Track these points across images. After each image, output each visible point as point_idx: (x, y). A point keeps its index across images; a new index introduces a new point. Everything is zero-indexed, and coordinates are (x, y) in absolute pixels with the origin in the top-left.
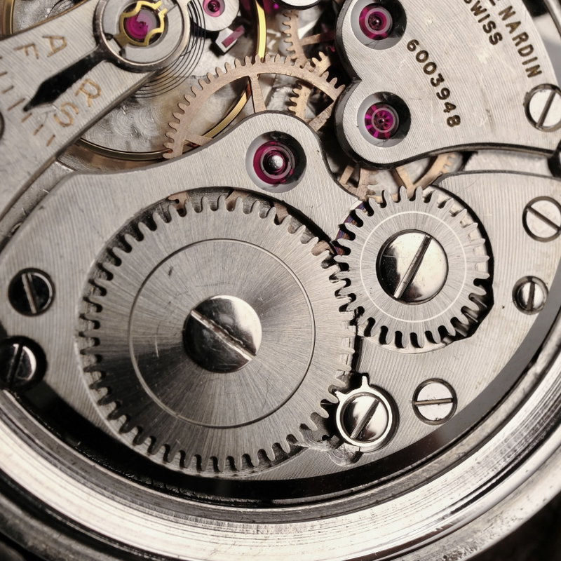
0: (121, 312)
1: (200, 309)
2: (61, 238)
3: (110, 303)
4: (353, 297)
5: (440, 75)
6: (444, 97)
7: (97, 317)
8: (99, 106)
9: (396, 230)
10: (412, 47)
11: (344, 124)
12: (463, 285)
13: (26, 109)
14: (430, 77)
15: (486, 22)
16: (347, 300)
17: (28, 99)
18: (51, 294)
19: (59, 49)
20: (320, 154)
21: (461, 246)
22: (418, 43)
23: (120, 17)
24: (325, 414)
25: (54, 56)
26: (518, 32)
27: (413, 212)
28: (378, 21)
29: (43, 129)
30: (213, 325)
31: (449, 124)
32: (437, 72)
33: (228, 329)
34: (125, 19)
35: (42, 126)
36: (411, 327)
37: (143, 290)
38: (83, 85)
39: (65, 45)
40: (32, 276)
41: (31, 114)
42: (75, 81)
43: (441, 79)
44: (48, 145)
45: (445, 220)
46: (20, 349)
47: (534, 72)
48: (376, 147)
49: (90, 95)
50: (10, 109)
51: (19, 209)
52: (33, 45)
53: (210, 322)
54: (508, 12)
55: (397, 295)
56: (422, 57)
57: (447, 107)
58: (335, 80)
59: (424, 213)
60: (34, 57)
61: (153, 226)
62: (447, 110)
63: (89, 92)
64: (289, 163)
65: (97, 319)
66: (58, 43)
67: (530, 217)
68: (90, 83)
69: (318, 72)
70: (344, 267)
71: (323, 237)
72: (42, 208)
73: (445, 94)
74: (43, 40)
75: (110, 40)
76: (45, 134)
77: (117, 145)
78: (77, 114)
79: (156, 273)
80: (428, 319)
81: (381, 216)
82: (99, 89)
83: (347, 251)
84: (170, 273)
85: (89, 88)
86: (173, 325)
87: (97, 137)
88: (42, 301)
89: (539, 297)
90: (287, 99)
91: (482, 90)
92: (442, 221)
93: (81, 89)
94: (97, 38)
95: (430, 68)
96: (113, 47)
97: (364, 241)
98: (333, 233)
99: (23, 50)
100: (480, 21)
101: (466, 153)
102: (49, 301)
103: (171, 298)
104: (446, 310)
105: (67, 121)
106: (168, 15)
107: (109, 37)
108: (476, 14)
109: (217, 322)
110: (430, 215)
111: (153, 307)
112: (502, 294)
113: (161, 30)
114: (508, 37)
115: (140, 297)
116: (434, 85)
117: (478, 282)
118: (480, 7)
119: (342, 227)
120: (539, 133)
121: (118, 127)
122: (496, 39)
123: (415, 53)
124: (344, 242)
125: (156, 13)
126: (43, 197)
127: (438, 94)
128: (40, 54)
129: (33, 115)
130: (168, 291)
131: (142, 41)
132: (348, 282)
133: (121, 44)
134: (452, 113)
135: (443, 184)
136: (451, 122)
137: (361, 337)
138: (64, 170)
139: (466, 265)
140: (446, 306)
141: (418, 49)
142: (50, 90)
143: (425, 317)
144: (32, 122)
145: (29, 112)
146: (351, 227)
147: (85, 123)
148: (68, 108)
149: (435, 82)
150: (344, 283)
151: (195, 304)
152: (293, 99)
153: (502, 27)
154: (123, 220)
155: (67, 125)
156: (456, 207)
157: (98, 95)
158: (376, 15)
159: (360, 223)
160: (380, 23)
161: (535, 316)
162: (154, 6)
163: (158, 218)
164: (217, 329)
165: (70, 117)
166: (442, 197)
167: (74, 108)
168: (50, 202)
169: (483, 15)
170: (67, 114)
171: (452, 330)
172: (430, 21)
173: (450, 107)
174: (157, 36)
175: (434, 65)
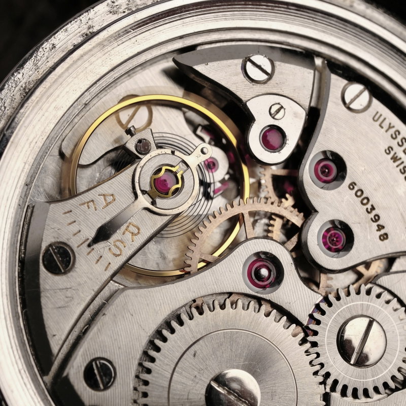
0: (162, 385)
1: (216, 379)
2: (118, 335)
3: (154, 379)
4: (322, 365)
5: (372, 206)
6: (376, 221)
7: (146, 389)
8: (139, 241)
9: (349, 316)
10: (351, 187)
11: (308, 244)
12: (398, 352)
13: (89, 246)
14: (365, 207)
15: (401, 167)
16: (318, 367)
17: (91, 239)
18: (113, 375)
19: (110, 203)
20: (293, 265)
21: (395, 324)
22: (355, 184)
23: (151, 178)
25: (107, 207)
27: (359, 303)
28: (327, 171)
29: (102, 258)
30: (227, 390)
31: (380, 239)
32: (370, 203)
33: (237, 393)
34: (155, 179)
35: (101, 257)
36: (364, 384)
37: (177, 369)
38: (128, 227)
39: (114, 200)
40: (100, 363)
41: (93, 249)
43: (373, 208)
44: (106, 270)
45: (382, 307)
48: (331, 258)
49: (132, 233)
50: (78, 247)
52: (93, 201)
53: (224, 389)
55: (352, 362)
56: (359, 193)
57: (378, 228)
59: (367, 303)
60: (94, 210)
61: (181, 323)
62: (379, 230)
63: (132, 231)
64: (272, 273)
65: (146, 391)
66: (110, 199)
68: (133, 225)
69: (287, 208)
70: (314, 344)
72: (104, 314)
73: (377, 218)
74: (99, 197)
75: (144, 194)
76: (103, 262)
77: (151, 266)
78: (125, 247)
79: (185, 356)
80: (376, 378)
81: (338, 307)
82: (139, 229)
83: (315, 333)
84: (194, 355)
85: (132, 228)
86: (198, 392)
87: (137, 262)
88: (107, 380)
90: (266, 228)
91: (402, 214)
92: (380, 308)
93: (126, 230)
95: (365, 201)
96: (147, 200)
97: (327, 325)
98: (305, 320)
99: (86, 205)
100: (397, 166)
101: (391, 259)
102: (112, 380)
103: (196, 373)
104: (387, 371)
105: (117, 252)
106: (184, 175)
107: (144, 192)
108: (394, 162)
109: (230, 388)
110: (371, 304)
111: (184, 380)
113: (179, 186)
115: (175, 374)
116: (368, 212)
118: (397, 157)
119: (311, 316)
121: (150, 253)
123: (354, 191)
124: (313, 327)
125: (175, 174)
126: (103, 306)
127: (372, 219)
128: (97, 207)
129: (95, 249)
130: (194, 368)
131: (167, 194)
132: (318, 355)
133: (153, 197)
134: (382, 232)
135: (379, 282)
136: (382, 238)
137: (329, 393)
138: (116, 286)
139: (399, 338)
140: (387, 368)
141: (356, 188)
143: (373, 377)
144: (94, 255)
145: (92, 247)
146: (317, 316)
147: (130, 253)
148: (118, 244)
149: (369, 210)
150: (315, 355)
151: (213, 376)
152: (270, 228)
155: (119, 255)
156: (389, 297)
157: (139, 233)
158: (326, 167)
159: (323, 313)
160: (328, 172)
162: (174, 169)
163: (184, 317)
164: (229, 393)
165: (120, 250)
166: (378, 290)
167: (122, 243)
168: (110, 310)
169: (399, 162)
170: (118, 248)
171: (392, 385)
172: (363, 169)
173: (380, 227)
174: (177, 190)
175: (368, 199)
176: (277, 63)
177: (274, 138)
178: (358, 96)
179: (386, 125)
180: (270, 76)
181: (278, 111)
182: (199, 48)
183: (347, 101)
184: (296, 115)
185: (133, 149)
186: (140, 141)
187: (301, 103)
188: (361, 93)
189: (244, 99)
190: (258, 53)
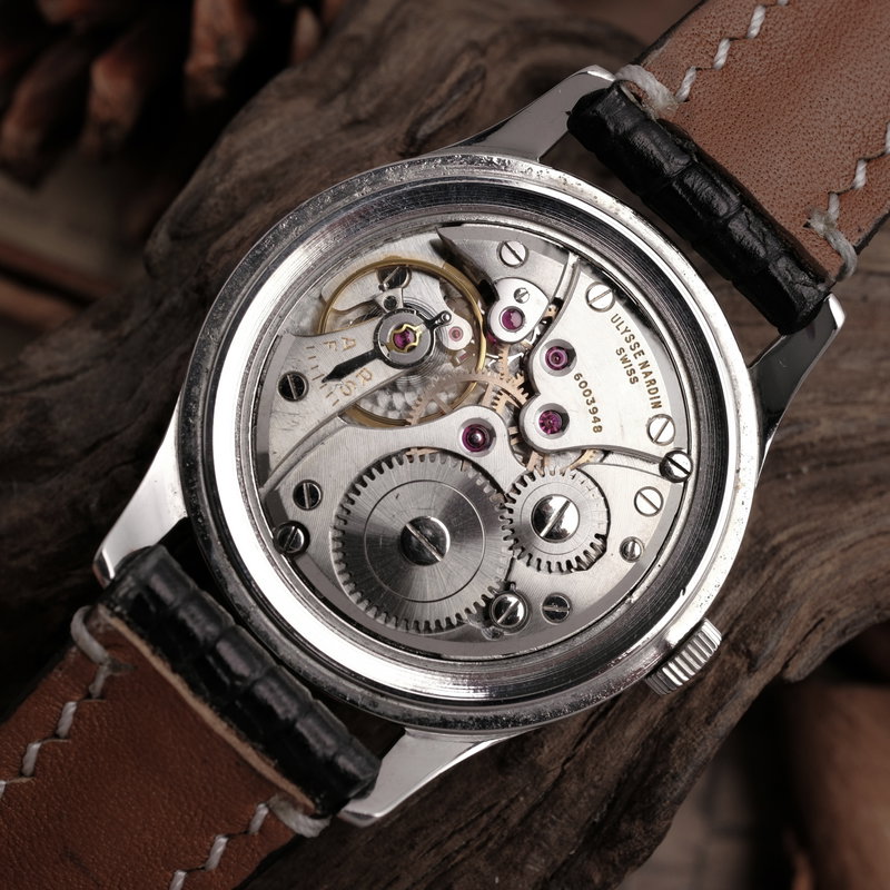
0: (361, 517)
1: (412, 523)
2: (331, 464)
3: (356, 510)
5: (593, 398)
6: (594, 413)
8: (370, 385)
10: (577, 378)
11: (525, 421)
13: (323, 381)
14: (586, 398)
15: (629, 369)
17: (326, 375)
18: (320, 498)
19: (350, 347)
20: (506, 437)
22: (581, 376)
23: (392, 332)
24: (483, 604)
25: (347, 350)
26: (649, 378)
28: (557, 358)
29: (333, 395)
30: (419, 534)
31: (594, 430)
32: (592, 396)
34: (395, 334)
35: (332, 393)
36: (548, 557)
37: (378, 506)
38: (362, 372)
39: (354, 346)
40: (310, 485)
41: (326, 384)
42: (357, 368)
43: (593, 401)
44: (334, 405)
46: (295, 530)
47: (657, 405)
49: (365, 378)
50: (313, 380)
51: (310, 442)
52: (335, 342)
53: (417, 533)
54: (645, 365)
55: (543, 534)
56: (583, 385)
57: (594, 419)
58: (527, 394)
60: (335, 350)
61: (391, 466)
63: (364, 376)
66: (351, 343)
67: (639, 498)
68: (367, 371)
69: (514, 385)
70: (511, 511)
71: (500, 490)
72: (323, 443)
73: (595, 411)
74: (341, 340)
75: (383, 345)
76: (333, 398)
77: (379, 412)
78: (355, 389)
79: (388, 496)
82: (371, 375)
83: (514, 501)
84: (397, 497)
85: (365, 374)
87: (366, 406)
88: (314, 501)
89: (637, 552)
91: (619, 412)
93: (360, 374)
94: (376, 343)
95: (587, 393)
96: (384, 350)
98: (506, 488)
99: (328, 344)
100: (625, 368)
101: (606, 452)
102: (318, 502)
103: (395, 513)
105: (348, 392)
108: (623, 363)
109: (422, 533)
111: (383, 517)
112: (614, 545)
113: (416, 344)
114: (642, 380)
115: (376, 509)
116: (588, 404)
117: (597, 536)
118: (627, 359)
119: (514, 486)
120: (655, 445)
122: (635, 380)
123: (579, 382)
124: (513, 495)
125: (415, 332)
126: (325, 437)
127: (590, 410)
128: (338, 348)
129: (328, 385)
130: (394, 508)
131: (404, 349)
133: (390, 349)
134: (598, 424)
135: (583, 469)
136: (596, 430)
137: (515, 559)
138: (342, 422)
141: (581, 380)
142: (340, 372)
144: (326, 390)
146: (519, 486)
147: (360, 395)
148: (350, 384)
149: (589, 402)
151: (410, 519)
152: (496, 401)
153: (639, 373)
154: (372, 460)
155: (348, 395)
156: (591, 485)
157: (370, 379)
158: (556, 354)
159: (525, 485)
160: (559, 360)
161: (633, 564)
162: (414, 329)
163: (394, 461)
164: (421, 537)
165: (351, 390)
166: (583, 477)
167: (354, 385)
168: (329, 441)
169: (627, 364)
170: (349, 388)
171: (575, 564)
173: (597, 420)
174: (414, 347)
175: (590, 392)
176: (531, 252)
177: (515, 319)
178: (601, 296)
179: (622, 328)
180: (523, 262)
181: (524, 294)
182: (466, 225)
183: (590, 299)
184: (538, 302)
185: (382, 304)
186: (389, 298)
187: (547, 292)
188: (606, 293)
189: (494, 279)
190: (517, 240)
